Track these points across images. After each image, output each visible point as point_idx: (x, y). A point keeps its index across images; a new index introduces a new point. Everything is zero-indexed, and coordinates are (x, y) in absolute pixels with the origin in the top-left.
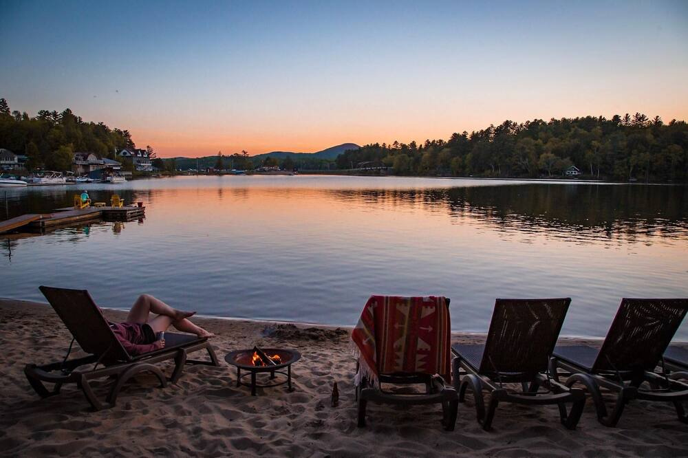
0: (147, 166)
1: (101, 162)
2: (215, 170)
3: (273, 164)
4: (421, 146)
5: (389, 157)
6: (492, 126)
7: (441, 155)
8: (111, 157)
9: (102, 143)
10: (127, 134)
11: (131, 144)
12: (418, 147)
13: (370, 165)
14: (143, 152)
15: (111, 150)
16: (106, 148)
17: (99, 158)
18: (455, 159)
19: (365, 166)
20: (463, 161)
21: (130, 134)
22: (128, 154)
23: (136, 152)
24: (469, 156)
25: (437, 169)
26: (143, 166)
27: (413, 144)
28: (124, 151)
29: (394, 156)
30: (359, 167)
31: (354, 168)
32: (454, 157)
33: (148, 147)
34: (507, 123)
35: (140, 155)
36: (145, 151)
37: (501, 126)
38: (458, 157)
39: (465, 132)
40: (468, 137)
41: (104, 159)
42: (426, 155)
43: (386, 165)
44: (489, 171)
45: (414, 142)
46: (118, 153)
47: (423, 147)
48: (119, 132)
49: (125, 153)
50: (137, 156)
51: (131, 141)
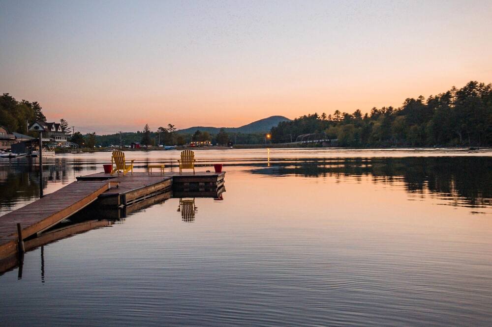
0: (62, 141)
1: (12, 137)
2: (140, 146)
3: (204, 138)
4: (367, 114)
5: (331, 127)
6: (454, 89)
7: (396, 123)
8: (21, 131)
9: (11, 116)
10: (36, 106)
11: (42, 118)
12: (363, 117)
13: (311, 138)
14: (57, 126)
15: (21, 123)
16: (16, 121)
17: (9, 132)
18: (412, 127)
19: (306, 139)
20: (423, 129)
21: (41, 106)
22: (41, 129)
23: (50, 125)
24: (430, 124)
25: (391, 139)
26: (58, 142)
27: (358, 113)
28: (36, 125)
29: (336, 127)
30: (299, 140)
31: (293, 141)
32: (410, 125)
33: (62, 120)
34: (472, 85)
35: (54, 130)
36: (59, 124)
37: (465, 89)
38: (416, 125)
39: (421, 97)
40: (425, 102)
41: (15, 134)
42: (377, 124)
43: (329, 138)
44: (456, 141)
45: (358, 110)
46: (30, 127)
47: (369, 115)
48: (28, 104)
49: (37, 128)
50: (50, 131)
51: (41, 115)
